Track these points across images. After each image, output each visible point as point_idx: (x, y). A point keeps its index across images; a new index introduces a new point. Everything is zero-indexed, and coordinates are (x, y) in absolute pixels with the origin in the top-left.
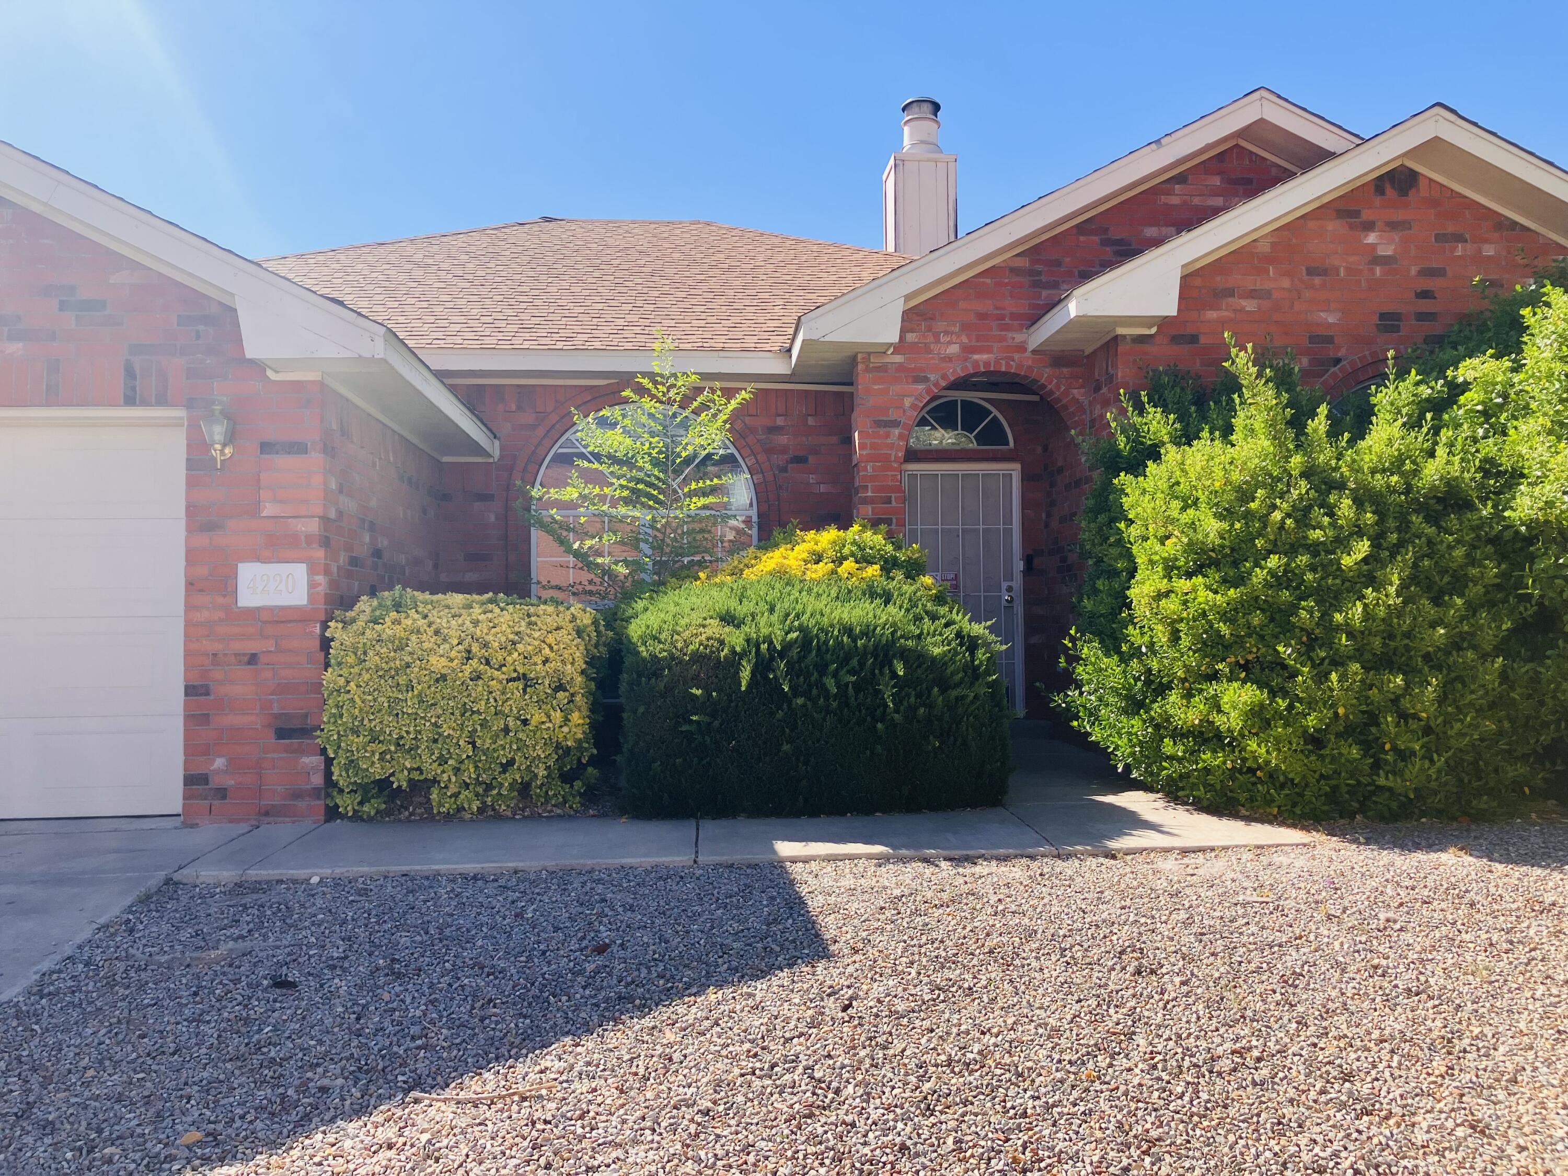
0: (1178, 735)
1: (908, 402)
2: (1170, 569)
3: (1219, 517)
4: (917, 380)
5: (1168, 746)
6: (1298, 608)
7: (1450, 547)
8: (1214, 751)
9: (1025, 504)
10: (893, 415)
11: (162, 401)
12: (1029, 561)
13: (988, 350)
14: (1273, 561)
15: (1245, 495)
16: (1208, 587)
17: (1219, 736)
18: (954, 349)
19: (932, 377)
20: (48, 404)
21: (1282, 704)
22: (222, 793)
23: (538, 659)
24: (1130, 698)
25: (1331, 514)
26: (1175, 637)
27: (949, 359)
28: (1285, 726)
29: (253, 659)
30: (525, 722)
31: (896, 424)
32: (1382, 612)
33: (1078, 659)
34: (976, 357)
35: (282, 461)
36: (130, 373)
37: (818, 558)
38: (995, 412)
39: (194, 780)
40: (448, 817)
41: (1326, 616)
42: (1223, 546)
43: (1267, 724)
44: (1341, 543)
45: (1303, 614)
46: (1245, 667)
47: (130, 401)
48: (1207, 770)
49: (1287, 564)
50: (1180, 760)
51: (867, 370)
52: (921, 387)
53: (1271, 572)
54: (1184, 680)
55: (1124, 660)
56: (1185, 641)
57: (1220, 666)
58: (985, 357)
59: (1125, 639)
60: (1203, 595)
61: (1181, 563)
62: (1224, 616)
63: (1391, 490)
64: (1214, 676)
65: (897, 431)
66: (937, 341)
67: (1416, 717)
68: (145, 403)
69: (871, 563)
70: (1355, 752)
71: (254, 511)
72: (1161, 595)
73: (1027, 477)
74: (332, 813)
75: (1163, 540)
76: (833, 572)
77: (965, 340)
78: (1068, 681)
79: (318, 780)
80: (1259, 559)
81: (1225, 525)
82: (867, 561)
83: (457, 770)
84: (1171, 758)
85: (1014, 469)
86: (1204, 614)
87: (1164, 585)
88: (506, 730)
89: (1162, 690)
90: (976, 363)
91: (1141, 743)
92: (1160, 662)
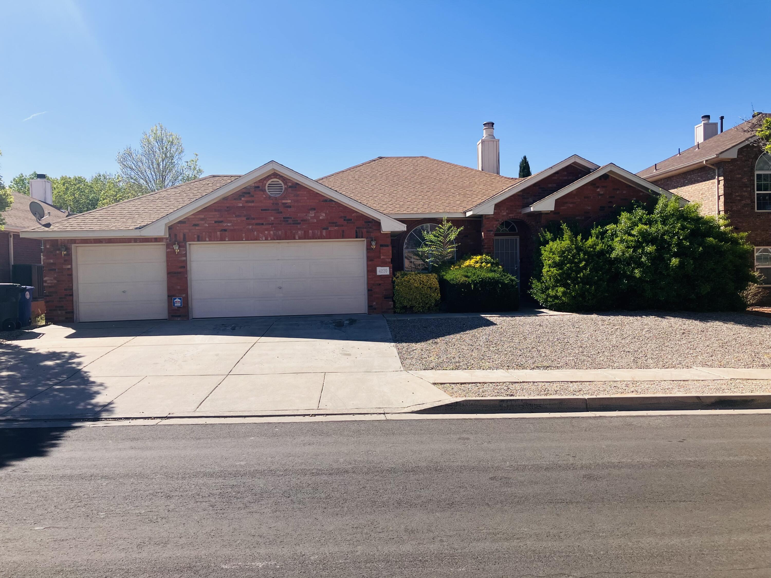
0: (551, 297)
1: (494, 226)
2: (550, 266)
3: (559, 257)
4: (497, 221)
5: (549, 299)
6: (572, 274)
7: (601, 262)
8: (557, 300)
9: (520, 246)
10: (491, 229)
11: (362, 237)
12: (521, 259)
13: (512, 214)
14: (568, 265)
15: (564, 252)
16: (556, 270)
17: (558, 297)
18: (505, 214)
19: (500, 220)
20: (342, 238)
21: (568, 291)
22: (375, 309)
23: (433, 284)
24: (542, 290)
25: (579, 256)
26: (550, 279)
27: (504, 216)
28: (569, 295)
29: (380, 284)
30: (430, 295)
31: (492, 231)
32: (586, 274)
33: (532, 283)
34: (510, 215)
35: (384, 248)
36: (356, 232)
37: (477, 262)
38: (513, 224)
39: (370, 307)
40: (416, 313)
41: (577, 275)
42: (559, 262)
43: (566, 294)
44: (580, 262)
45: (572, 275)
46: (562, 285)
47: (357, 237)
48: (556, 303)
49: (570, 266)
50: (551, 302)
51: (485, 219)
52: (497, 222)
53: (568, 267)
54: (552, 287)
55: (541, 283)
56: (552, 280)
57: (558, 284)
58: (512, 215)
59: (541, 279)
60: (555, 271)
61: (552, 265)
62: (559, 275)
63: (591, 252)
64: (557, 286)
65: (492, 233)
66: (501, 212)
67: (591, 293)
68: (359, 238)
69: (488, 263)
70: (581, 299)
71: (379, 257)
72: (548, 271)
73: (520, 239)
74: (395, 312)
75: (549, 261)
76: (481, 265)
77: (507, 211)
78: (531, 288)
79: (392, 306)
80: (565, 265)
81: (560, 258)
82: (487, 263)
83: (418, 304)
84: (550, 301)
85: (518, 238)
86: (555, 275)
87: (548, 269)
88: (427, 297)
89: (548, 289)
90: (510, 217)
91: (544, 299)
92: (548, 284)
